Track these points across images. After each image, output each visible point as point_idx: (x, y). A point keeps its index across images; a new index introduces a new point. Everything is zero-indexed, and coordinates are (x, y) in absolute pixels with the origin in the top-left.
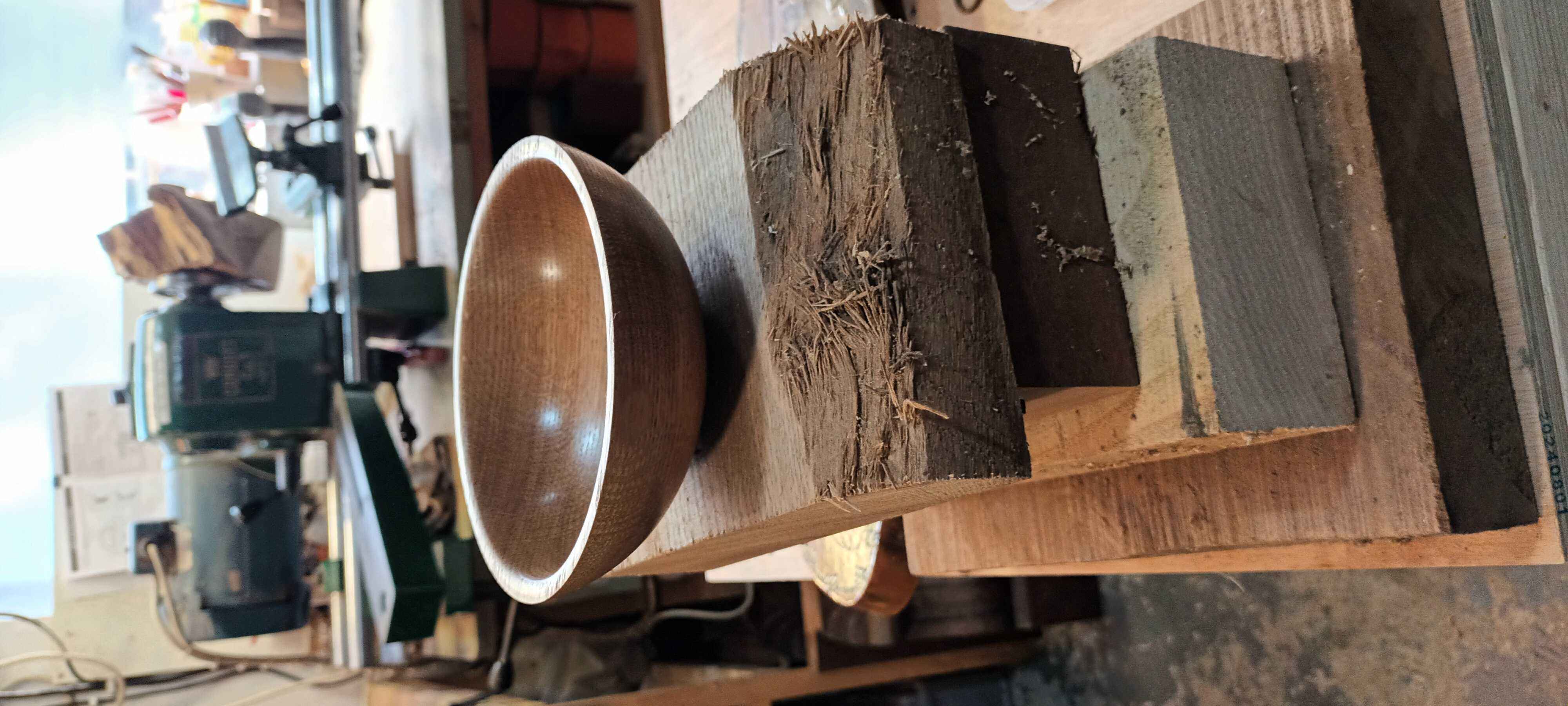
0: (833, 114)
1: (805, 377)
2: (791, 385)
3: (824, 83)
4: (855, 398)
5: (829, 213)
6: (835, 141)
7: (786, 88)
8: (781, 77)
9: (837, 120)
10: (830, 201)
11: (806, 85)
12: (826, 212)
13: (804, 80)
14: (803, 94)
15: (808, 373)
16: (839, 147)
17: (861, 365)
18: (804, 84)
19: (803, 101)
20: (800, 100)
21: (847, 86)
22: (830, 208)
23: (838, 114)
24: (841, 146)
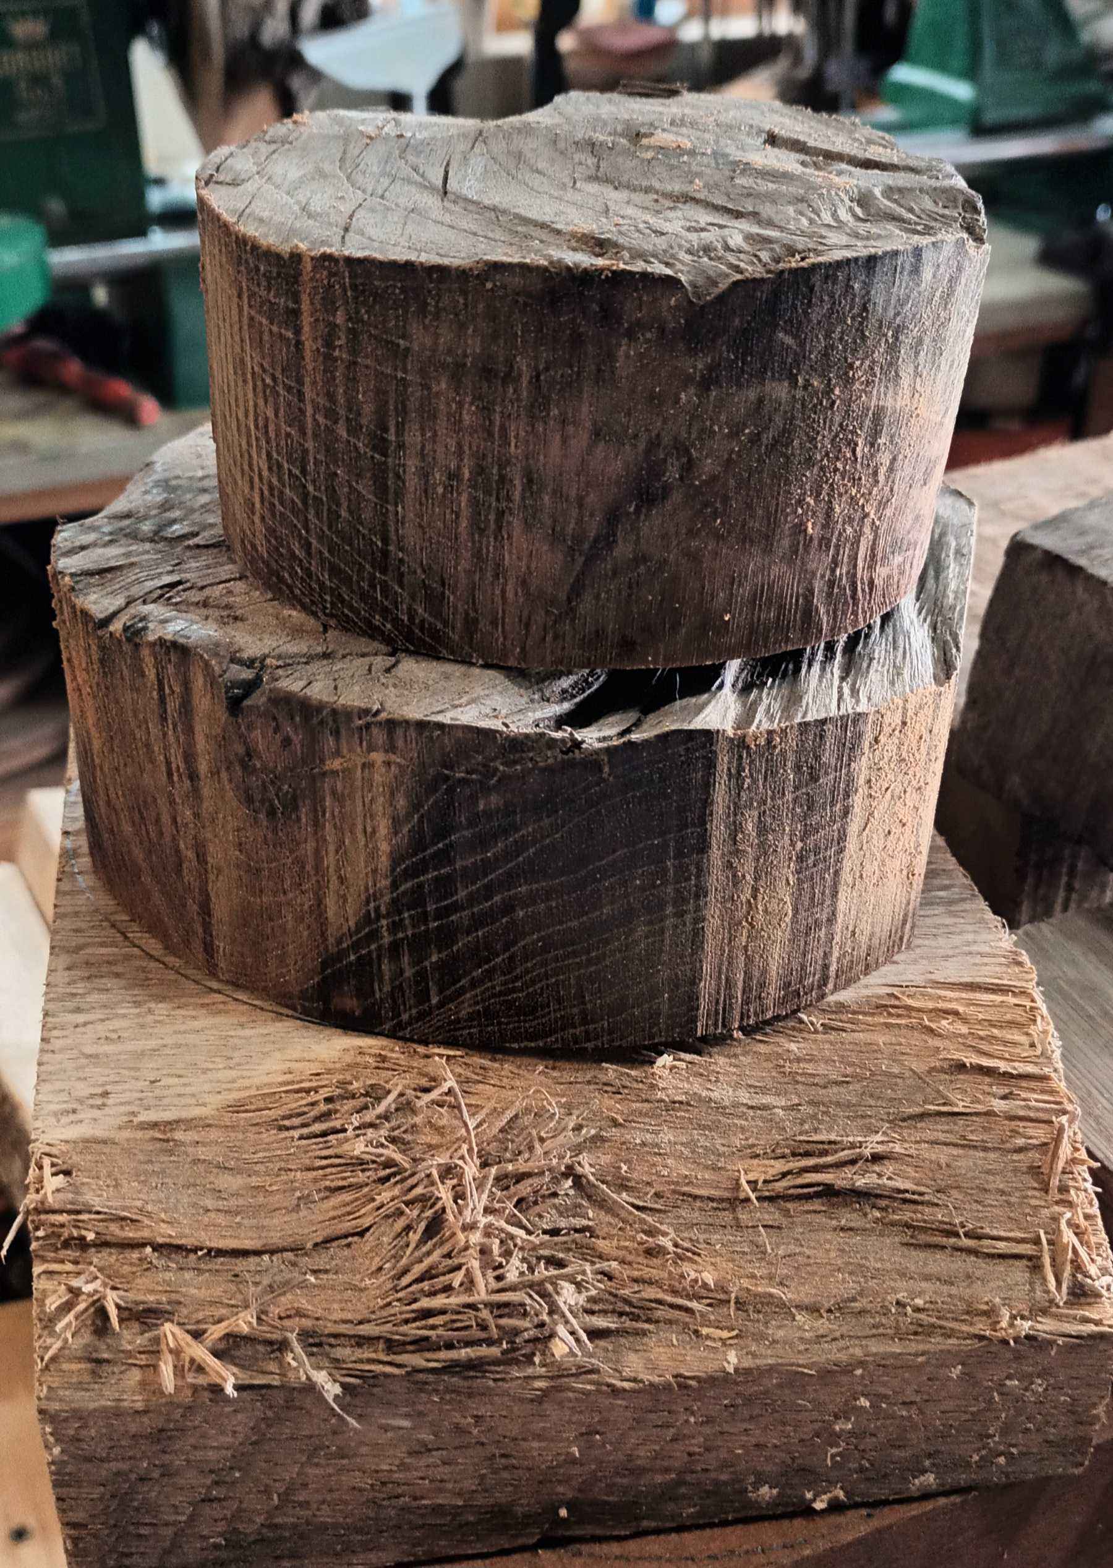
0: (906, 1215)
1: (317, 1127)
2: (308, 1091)
3: (981, 1197)
4: (247, 1244)
5: (684, 1194)
6: (847, 1217)
7: (980, 1108)
8: (1004, 1097)
9: (893, 1224)
10: (711, 1199)
11: (982, 1154)
12: (685, 1189)
13: (995, 1149)
14: (963, 1146)
15: (324, 1134)
16: (834, 1223)
17: (321, 1260)
18: (985, 1149)
19: (946, 1144)
20: (951, 1138)
21: (970, 1251)
22: (695, 1197)
23: (908, 1226)
24: (835, 1229)
